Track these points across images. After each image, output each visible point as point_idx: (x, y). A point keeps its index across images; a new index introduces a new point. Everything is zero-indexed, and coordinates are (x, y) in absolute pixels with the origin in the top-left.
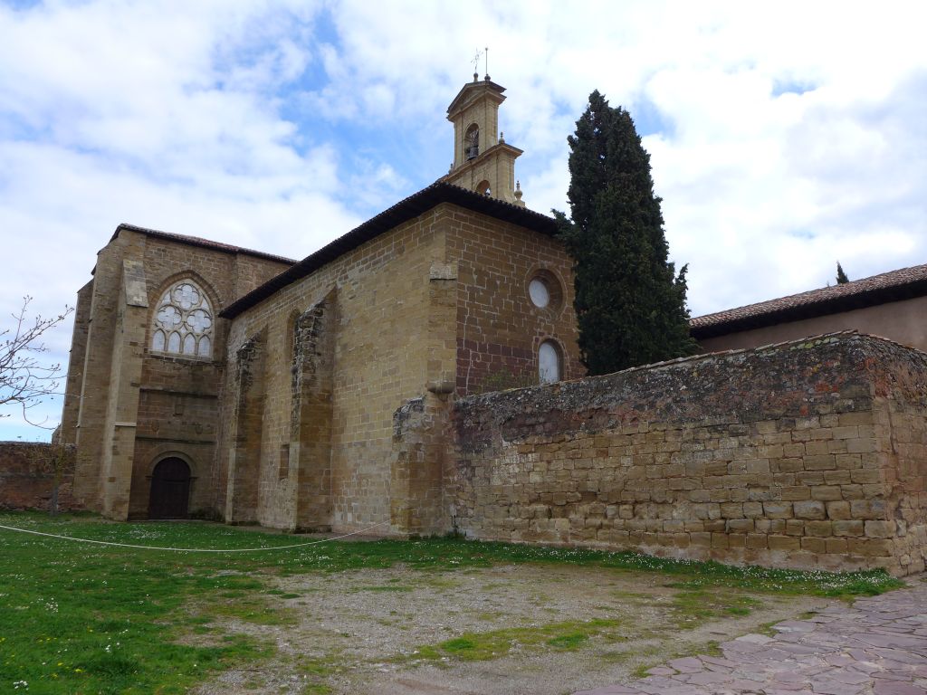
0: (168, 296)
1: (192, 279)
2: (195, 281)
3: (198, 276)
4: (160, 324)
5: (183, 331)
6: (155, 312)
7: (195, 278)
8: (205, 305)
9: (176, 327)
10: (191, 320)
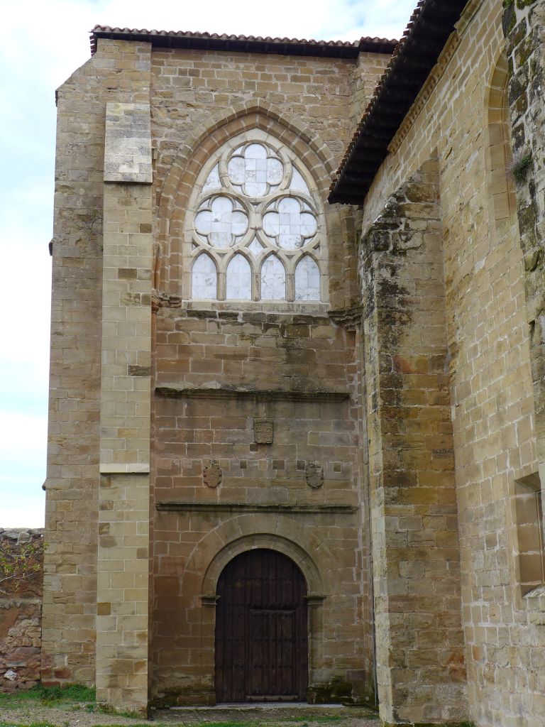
0: (214, 175)
1: (263, 128)
2: (271, 132)
3: (274, 117)
4: (202, 241)
5: (256, 250)
6: (189, 214)
7: (270, 125)
8: (299, 185)
9: (240, 245)
10: (271, 224)
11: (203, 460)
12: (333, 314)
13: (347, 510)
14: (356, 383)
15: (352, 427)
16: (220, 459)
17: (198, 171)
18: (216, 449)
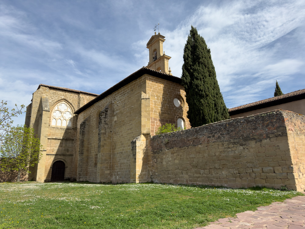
0: (57, 107)
4: (54, 117)
5: (62, 119)
6: (52, 113)
7: (66, 101)
8: (69, 110)
9: (60, 118)
10: (64, 115)
11: (52, 148)
12: (73, 129)
13: (72, 155)
14: (75, 138)
15: (74, 144)
16: (54, 148)
17: (54, 107)
18: (54, 147)
